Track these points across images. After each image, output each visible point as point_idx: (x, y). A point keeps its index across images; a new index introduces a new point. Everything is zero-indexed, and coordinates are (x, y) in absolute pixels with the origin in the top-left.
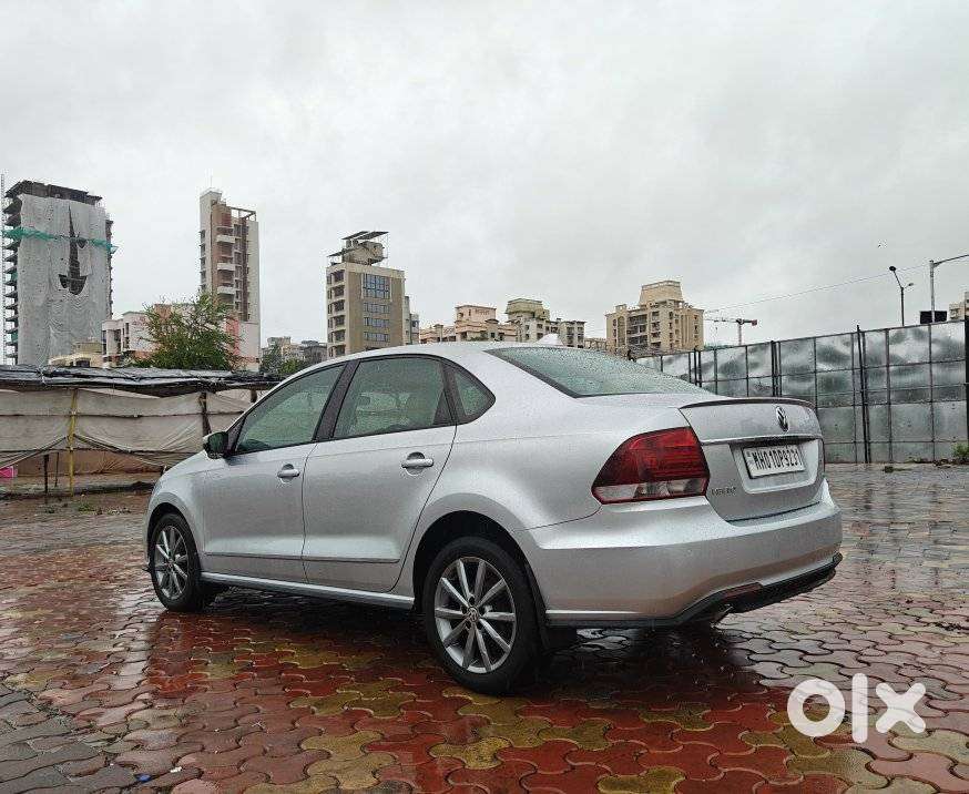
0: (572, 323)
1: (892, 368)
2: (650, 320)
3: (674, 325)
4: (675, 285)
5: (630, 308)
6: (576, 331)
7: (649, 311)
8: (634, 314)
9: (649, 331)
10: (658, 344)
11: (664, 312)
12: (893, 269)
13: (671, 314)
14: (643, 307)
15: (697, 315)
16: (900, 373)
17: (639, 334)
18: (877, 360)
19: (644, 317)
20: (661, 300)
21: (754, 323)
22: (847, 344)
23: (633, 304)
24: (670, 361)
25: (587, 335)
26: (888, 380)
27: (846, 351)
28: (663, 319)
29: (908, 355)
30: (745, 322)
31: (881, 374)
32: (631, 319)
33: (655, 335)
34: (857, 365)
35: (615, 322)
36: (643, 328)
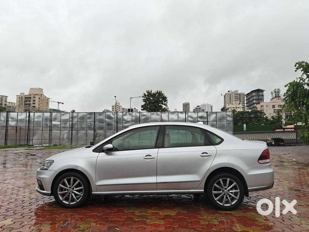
0: (3, 96)
1: (124, 122)
2: (32, 99)
3: (40, 101)
4: (42, 90)
5: (25, 94)
6: (4, 99)
7: (32, 96)
8: (26, 96)
9: (31, 102)
10: (34, 107)
11: (37, 97)
12: (115, 97)
13: (39, 98)
14: (30, 95)
15: (48, 99)
16: (125, 123)
17: (28, 103)
18: (120, 119)
19: (30, 98)
20: (37, 93)
21: (63, 103)
22: (113, 115)
23: (27, 93)
24: (63, 115)
25: (8, 101)
26: (123, 125)
27: (113, 116)
28: (37, 99)
29: (127, 119)
30: (60, 103)
31: (121, 123)
32: (25, 98)
33: (34, 104)
34: (116, 120)
35: (20, 98)
36: (30, 101)
